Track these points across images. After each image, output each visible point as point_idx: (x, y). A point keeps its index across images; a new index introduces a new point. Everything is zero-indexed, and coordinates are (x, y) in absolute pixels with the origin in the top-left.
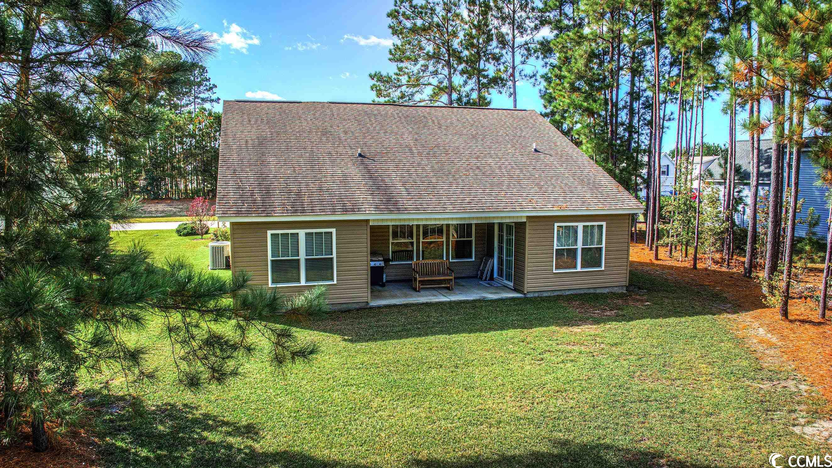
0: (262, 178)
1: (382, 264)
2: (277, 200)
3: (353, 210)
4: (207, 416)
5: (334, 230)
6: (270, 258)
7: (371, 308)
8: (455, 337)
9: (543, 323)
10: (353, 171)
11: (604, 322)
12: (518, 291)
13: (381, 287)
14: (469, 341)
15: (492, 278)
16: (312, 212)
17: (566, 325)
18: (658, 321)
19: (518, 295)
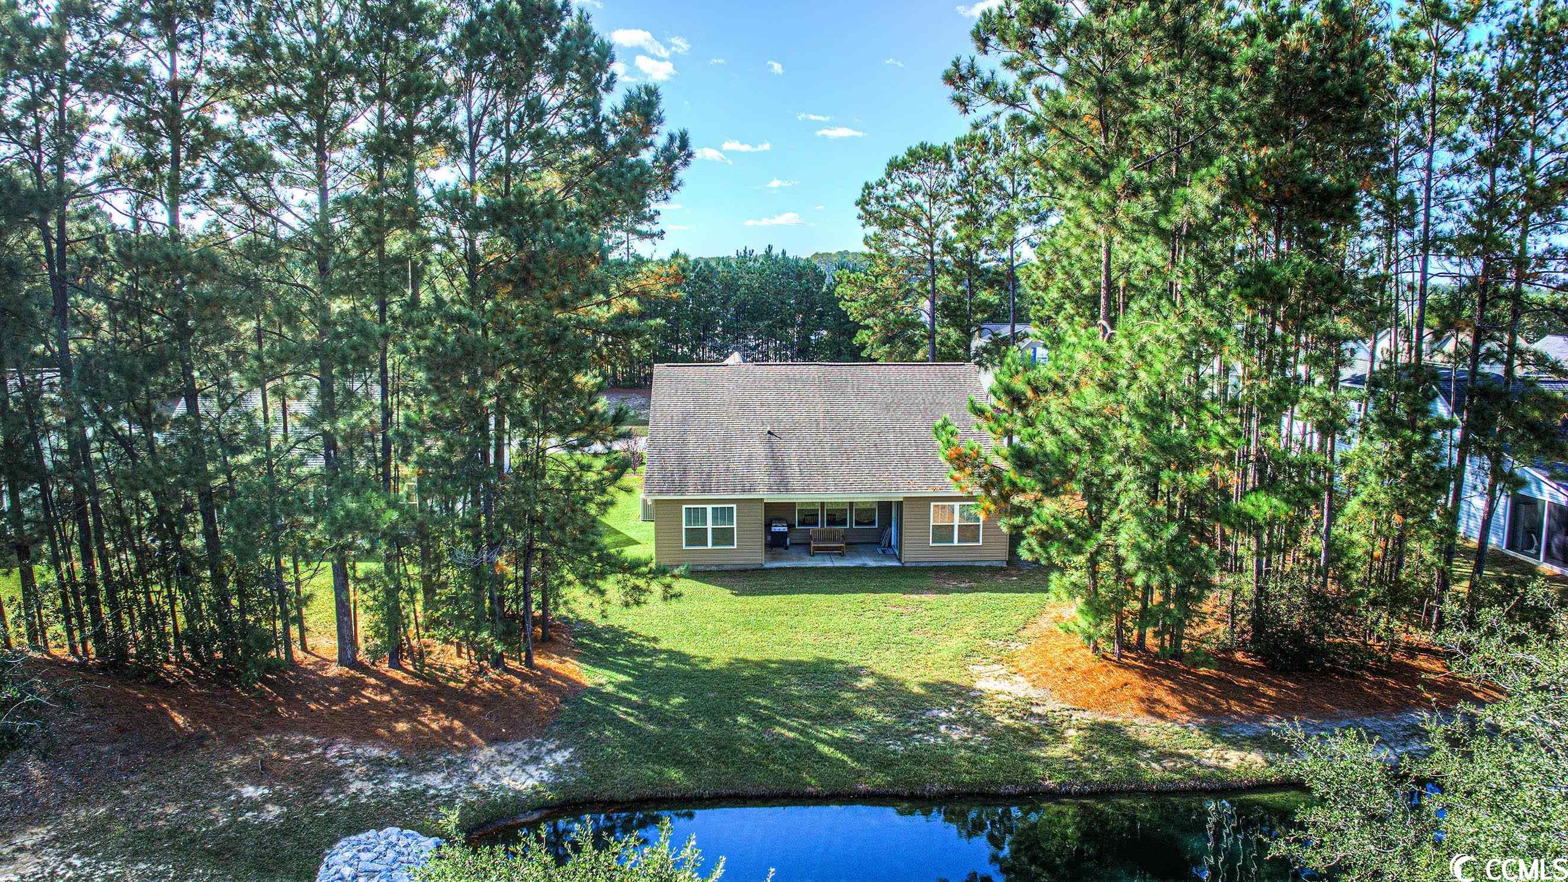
0: (681, 458)
1: (786, 529)
2: (691, 480)
3: (750, 491)
4: (632, 632)
5: (735, 506)
6: (684, 527)
7: (766, 569)
8: (814, 596)
9: (893, 589)
10: (760, 450)
11: (947, 592)
12: (900, 560)
13: (782, 550)
14: (821, 600)
15: (890, 545)
16: (718, 491)
17: (912, 593)
18: (994, 595)
19: (897, 564)
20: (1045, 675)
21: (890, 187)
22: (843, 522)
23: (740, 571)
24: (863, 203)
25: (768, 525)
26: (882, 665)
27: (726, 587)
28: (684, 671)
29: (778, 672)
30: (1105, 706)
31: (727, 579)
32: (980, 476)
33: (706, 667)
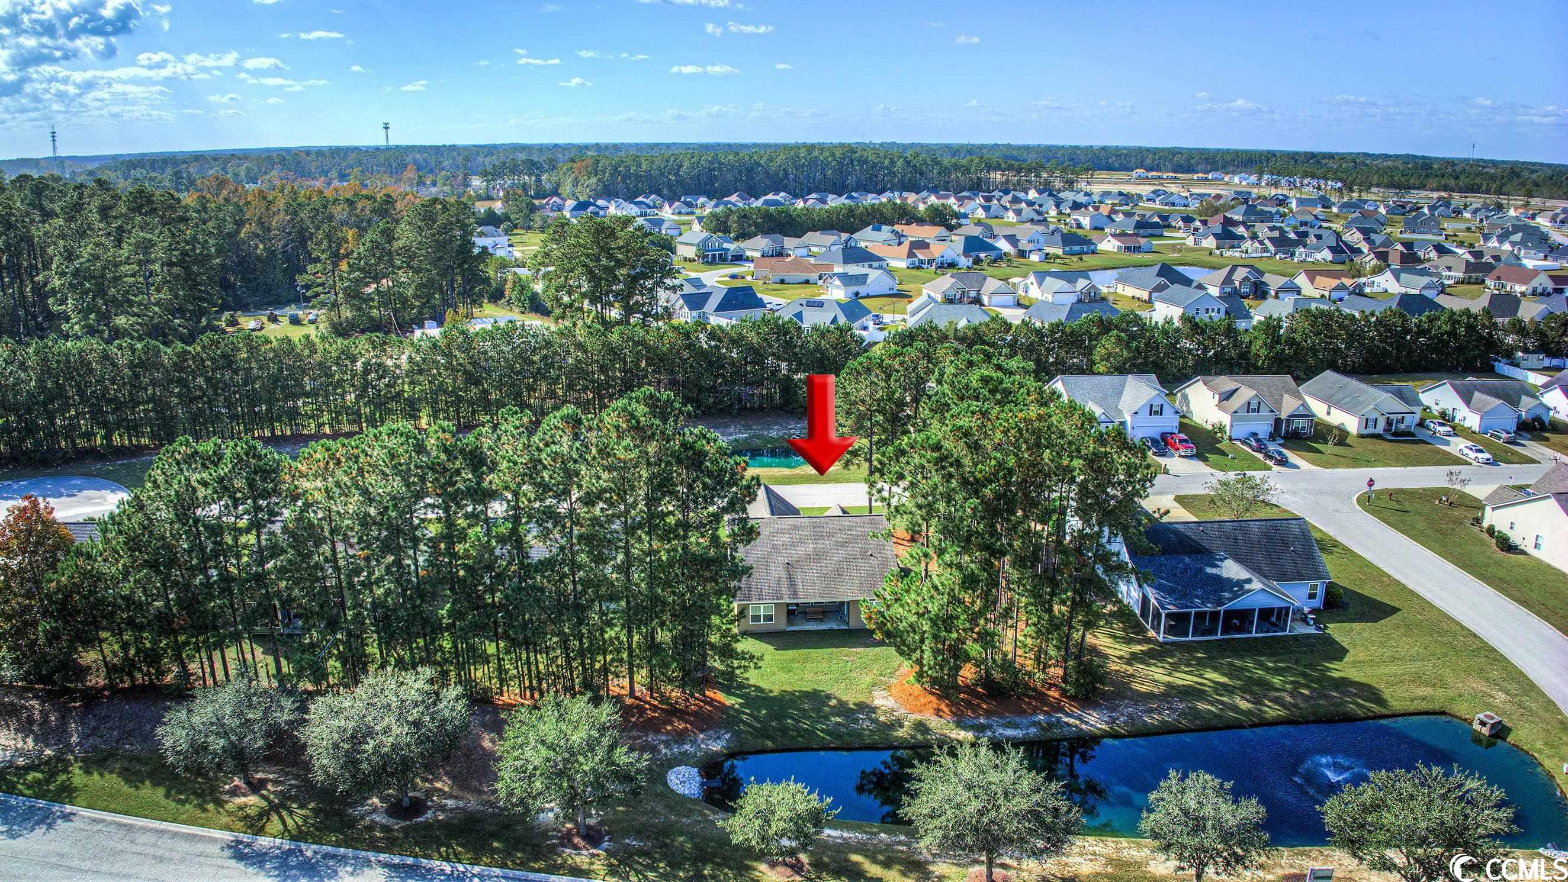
1: (796, 608)
3: (781, 599)
5: (774, 605)
6: (751, 614)
7: (787, 632)
8: (810, 650)
9: (845, 645)
10: (783, 575)
12: (848, 625)
13: (793, 617)
14: (813, 652)
15: (844, 614)
16: (766, 599)
17: (853, 647)
19: (847, 628)
20: (900, 698)
23: (777, 636)
26: (839, 692)
27: (771, 644)
30: (921, 711)
31: (770, 639)
33: (771, 695)
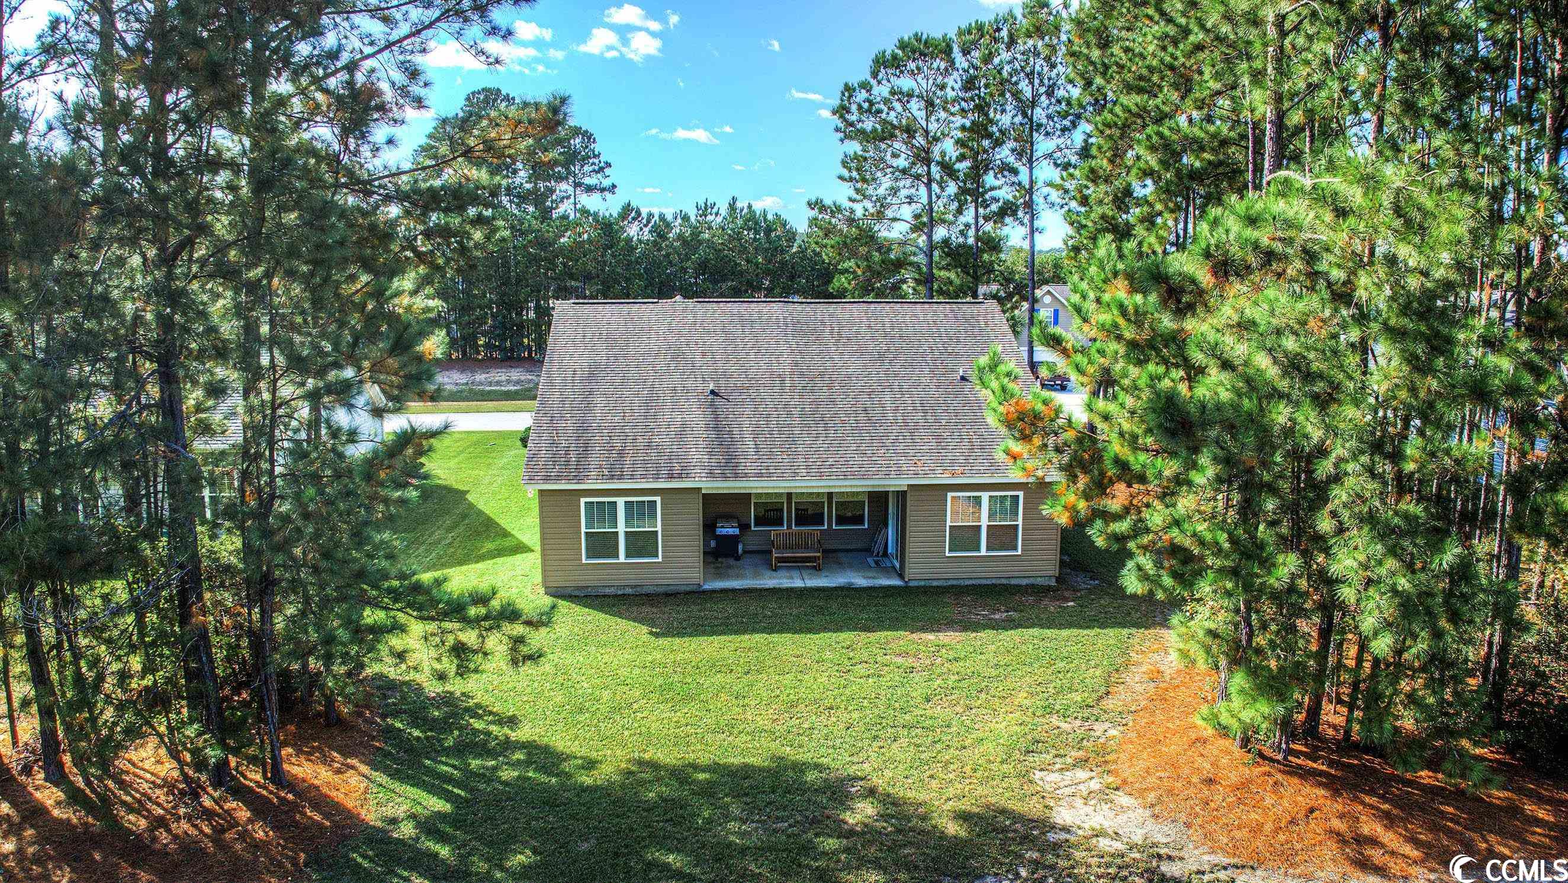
0: (583, 428)
1: (737, 531)
2: (595, 459)
4: (478, 706)
5: (658, 499)
6: (583, 530)
7: (704, 592)
8: (775, 637)
9: (895, 624)
10: (697, 417)
11: (976, 627)
12: (901, 576)
13: (732, 562)
14: (786, 643)
15: (885, 554)
16: (632, 477)
17: (923, 629)
18: (1048, 632)
19: (896, 582)
20: (1170, 792)
21: (876, 90)
22: (818, 519)
23: (667, 595)
24: (842, 111)
25: (709, 527)
26: (888, 774)
27: (641, 621)
28: (546, 788)
29: (708, 791)
31: (646, 609)
32: (1058, 450)
33: (586, 780)
